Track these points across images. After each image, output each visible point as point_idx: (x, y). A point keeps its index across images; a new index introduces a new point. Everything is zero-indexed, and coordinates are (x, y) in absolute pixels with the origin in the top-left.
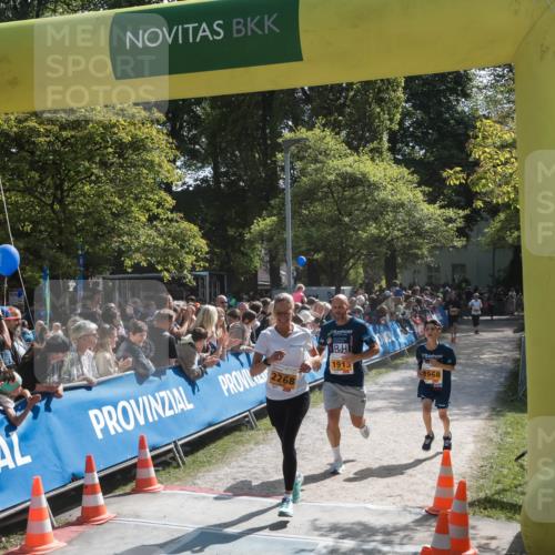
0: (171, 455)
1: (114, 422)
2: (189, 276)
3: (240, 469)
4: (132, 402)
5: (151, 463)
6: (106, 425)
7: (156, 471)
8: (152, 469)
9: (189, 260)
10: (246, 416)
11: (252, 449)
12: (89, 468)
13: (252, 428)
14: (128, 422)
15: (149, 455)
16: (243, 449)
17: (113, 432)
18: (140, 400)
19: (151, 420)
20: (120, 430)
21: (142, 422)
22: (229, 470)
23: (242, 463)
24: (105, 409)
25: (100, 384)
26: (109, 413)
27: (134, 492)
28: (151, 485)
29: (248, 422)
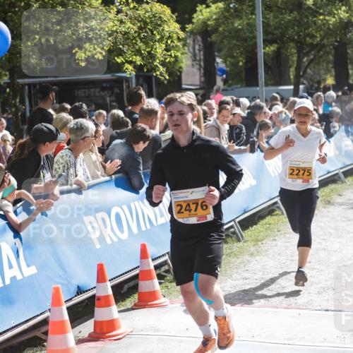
0: (166, 267)
1: (109, 230)
2: (161, 68)
3: (247, 281)
4: (125, 207)
5: (154, 274)
6: (102, 233)
7: (160, 283)
8: (156, 281)
9: (159, 49)
10: (232, 227)
11: (249, 262)
12: (101, 277)
13: (239, 240)
14: (122, 231)
15: (152, 265)
16: (238, 261)
17: (109, 242)
18: (132, 205)
19: (143, 228)
20: (115, 240)
21: (135, 231)
22: (234, 283)
23: (246, 275)
24: (100, 215)
25: (90, 187)
26: (103, 220)
27: (136, 307)
28: (156, 299)
29: (234, 233)
